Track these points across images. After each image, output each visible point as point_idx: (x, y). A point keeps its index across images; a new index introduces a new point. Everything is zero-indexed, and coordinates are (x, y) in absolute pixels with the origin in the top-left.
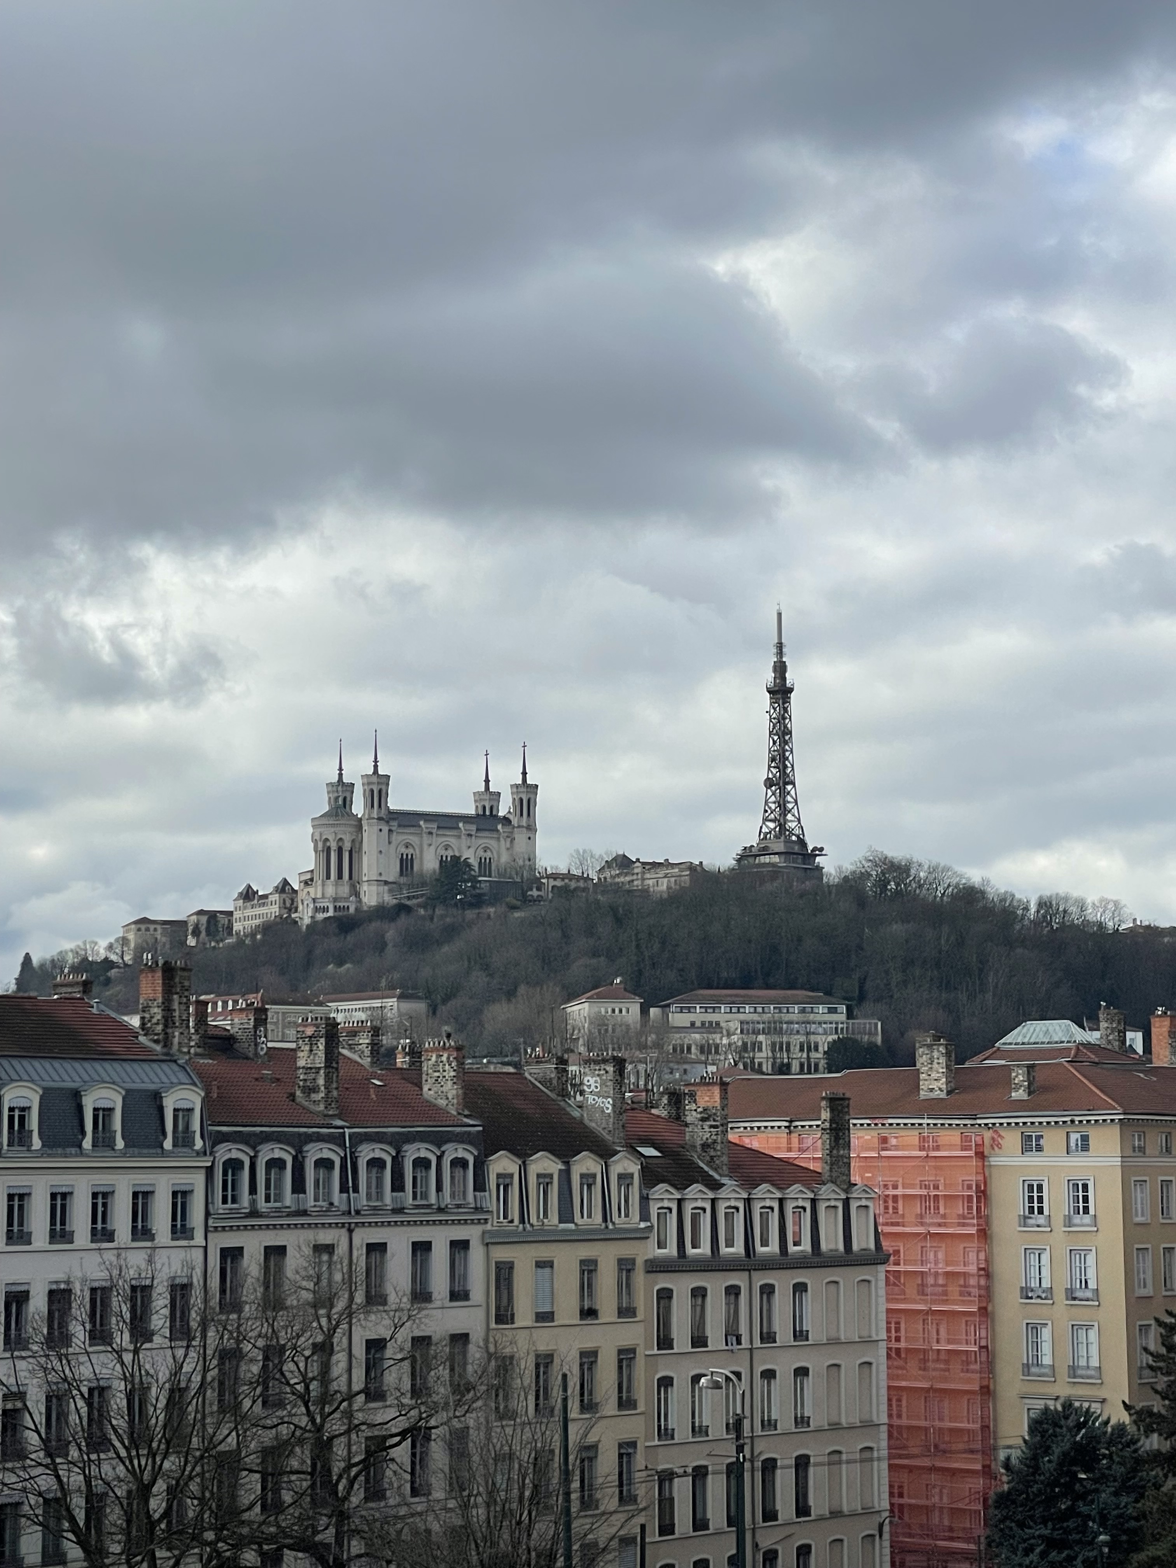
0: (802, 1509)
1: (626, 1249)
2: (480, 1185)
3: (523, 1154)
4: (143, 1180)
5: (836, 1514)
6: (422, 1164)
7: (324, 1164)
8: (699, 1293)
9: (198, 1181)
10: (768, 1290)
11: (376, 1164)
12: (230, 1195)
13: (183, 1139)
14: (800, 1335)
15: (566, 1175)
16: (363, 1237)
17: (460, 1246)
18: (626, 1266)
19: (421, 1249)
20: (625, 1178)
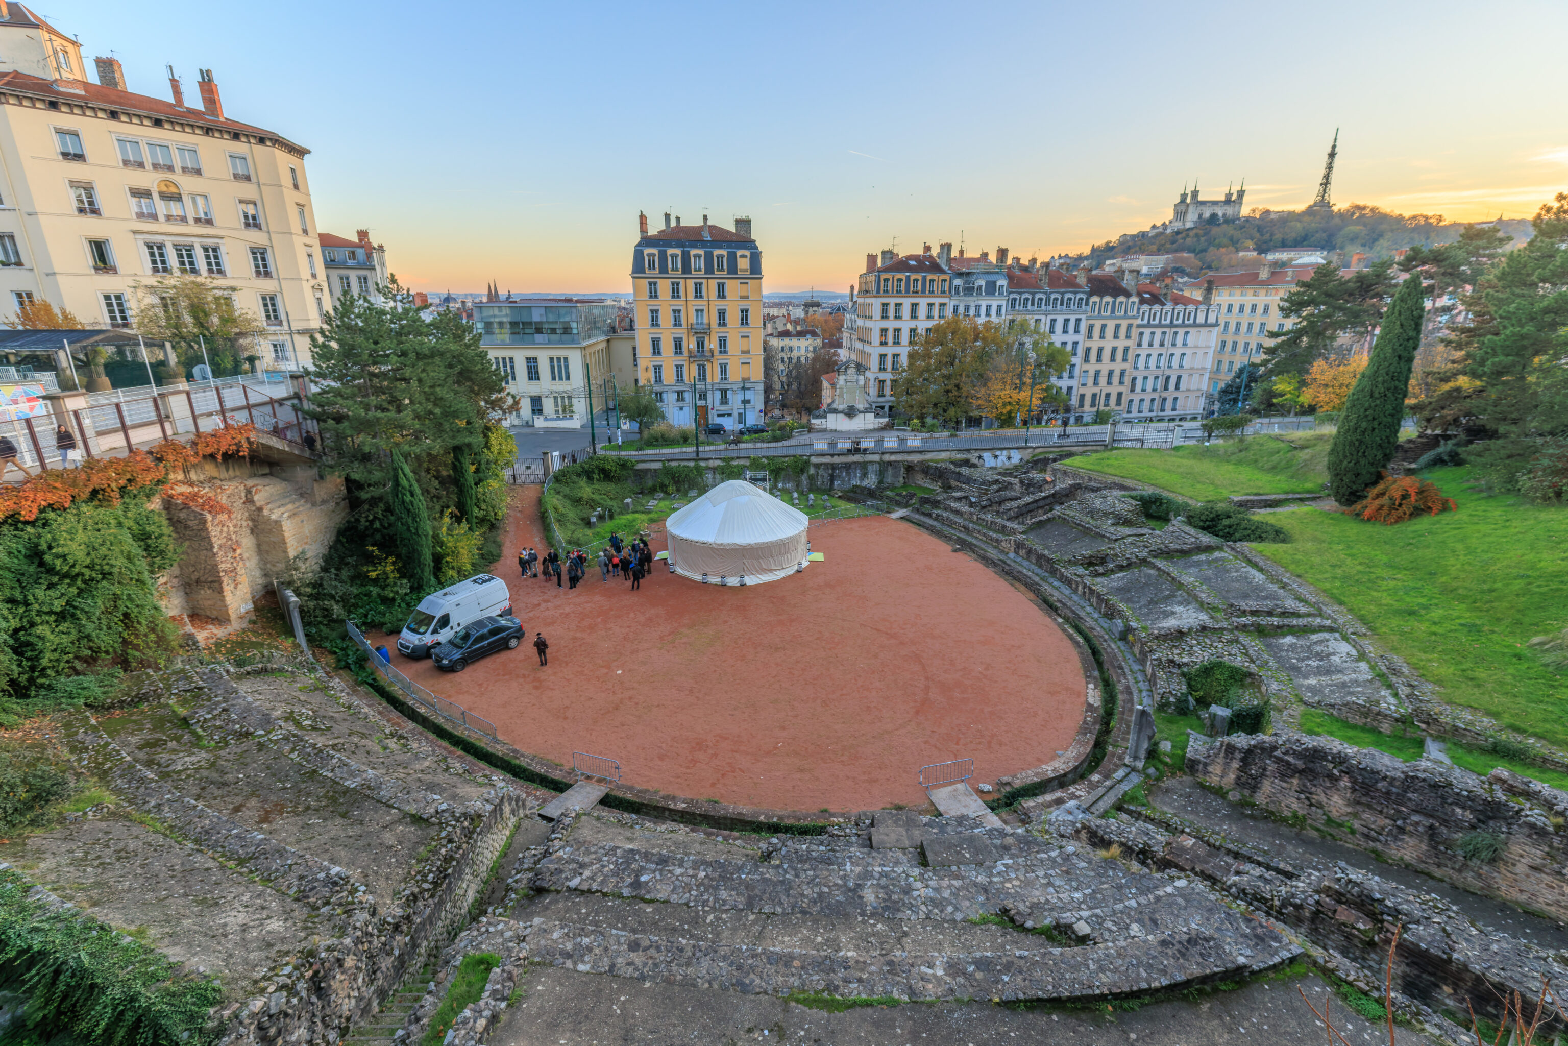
0: (1177, 388)
1: (1130, 321)
2: (1087, 304)
3: (1101, 296)
4: (989, 303)
5: (1188, 390)
6: (1070, 299)
7: (1041, 299)
8: (1153, 333)
9: (1004, 303)
10: (1176, 333)
11: (1056, 299)
12: (1013, 305)
13: (1001, 294)
14: (1185, 344)
15: (1114, 303)
16: (1050, 317)
17: (1078, 321)
18: (1130, 326)
19: (1067, 321)
20: (1133, 303)
